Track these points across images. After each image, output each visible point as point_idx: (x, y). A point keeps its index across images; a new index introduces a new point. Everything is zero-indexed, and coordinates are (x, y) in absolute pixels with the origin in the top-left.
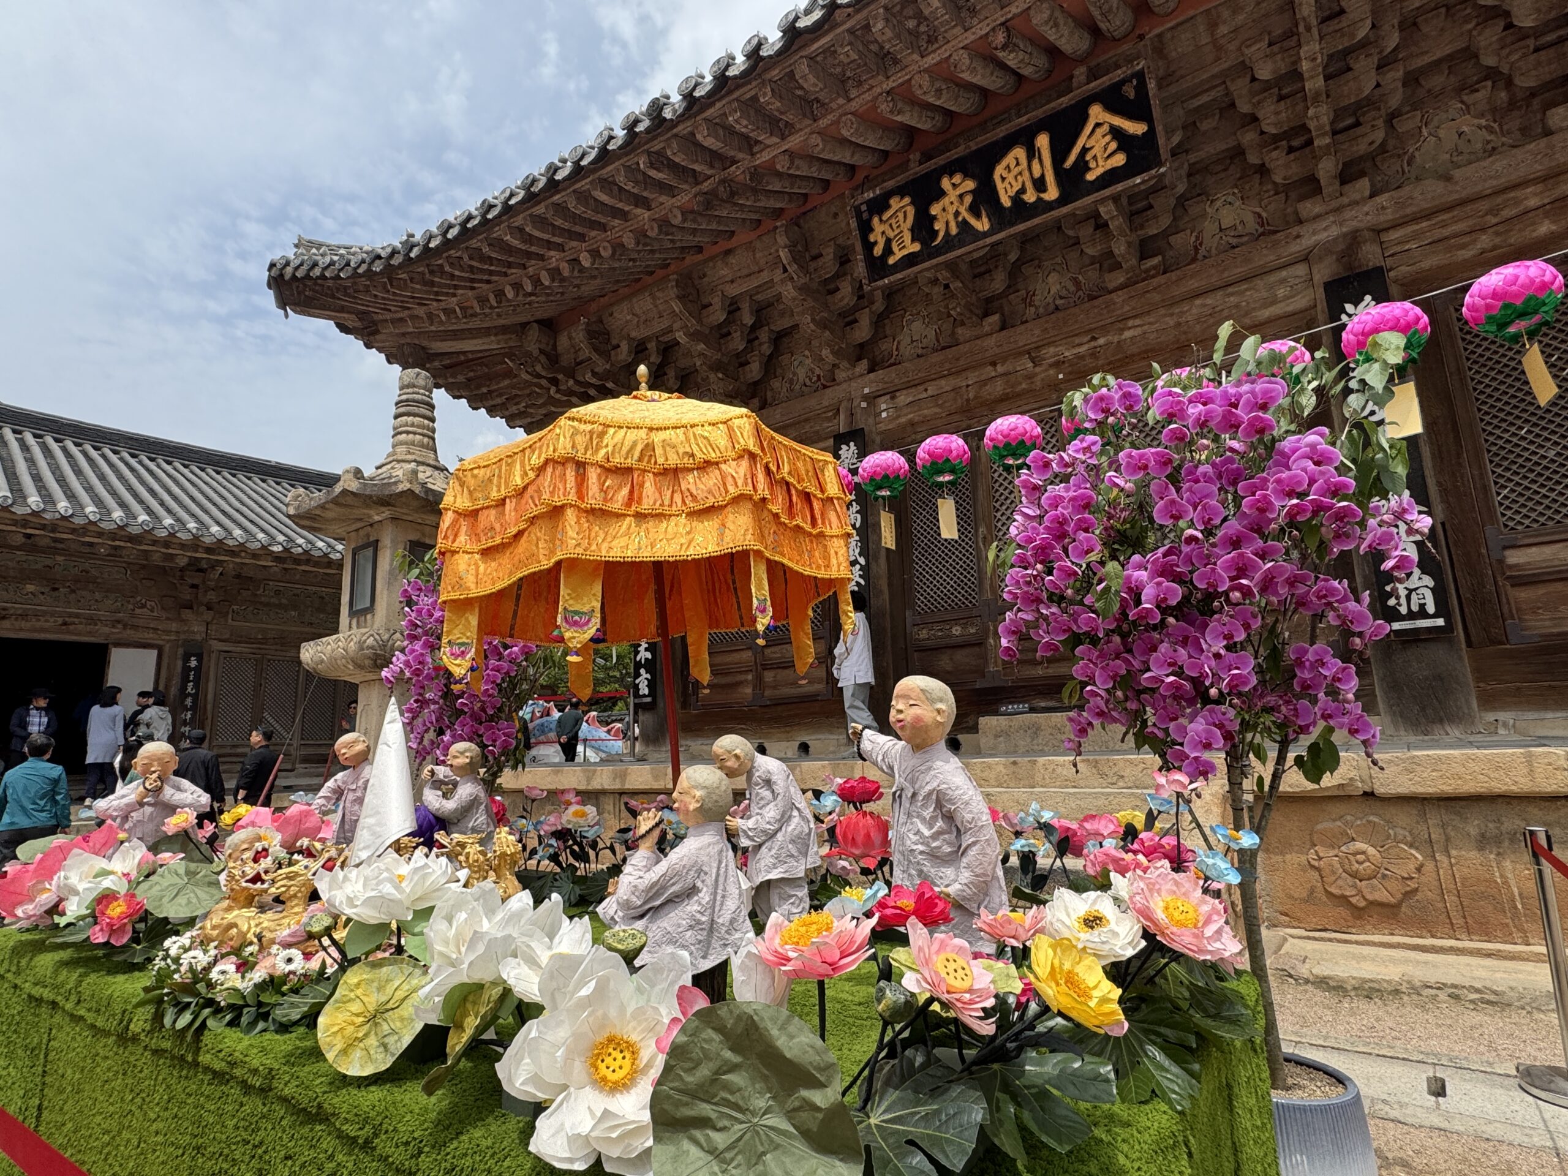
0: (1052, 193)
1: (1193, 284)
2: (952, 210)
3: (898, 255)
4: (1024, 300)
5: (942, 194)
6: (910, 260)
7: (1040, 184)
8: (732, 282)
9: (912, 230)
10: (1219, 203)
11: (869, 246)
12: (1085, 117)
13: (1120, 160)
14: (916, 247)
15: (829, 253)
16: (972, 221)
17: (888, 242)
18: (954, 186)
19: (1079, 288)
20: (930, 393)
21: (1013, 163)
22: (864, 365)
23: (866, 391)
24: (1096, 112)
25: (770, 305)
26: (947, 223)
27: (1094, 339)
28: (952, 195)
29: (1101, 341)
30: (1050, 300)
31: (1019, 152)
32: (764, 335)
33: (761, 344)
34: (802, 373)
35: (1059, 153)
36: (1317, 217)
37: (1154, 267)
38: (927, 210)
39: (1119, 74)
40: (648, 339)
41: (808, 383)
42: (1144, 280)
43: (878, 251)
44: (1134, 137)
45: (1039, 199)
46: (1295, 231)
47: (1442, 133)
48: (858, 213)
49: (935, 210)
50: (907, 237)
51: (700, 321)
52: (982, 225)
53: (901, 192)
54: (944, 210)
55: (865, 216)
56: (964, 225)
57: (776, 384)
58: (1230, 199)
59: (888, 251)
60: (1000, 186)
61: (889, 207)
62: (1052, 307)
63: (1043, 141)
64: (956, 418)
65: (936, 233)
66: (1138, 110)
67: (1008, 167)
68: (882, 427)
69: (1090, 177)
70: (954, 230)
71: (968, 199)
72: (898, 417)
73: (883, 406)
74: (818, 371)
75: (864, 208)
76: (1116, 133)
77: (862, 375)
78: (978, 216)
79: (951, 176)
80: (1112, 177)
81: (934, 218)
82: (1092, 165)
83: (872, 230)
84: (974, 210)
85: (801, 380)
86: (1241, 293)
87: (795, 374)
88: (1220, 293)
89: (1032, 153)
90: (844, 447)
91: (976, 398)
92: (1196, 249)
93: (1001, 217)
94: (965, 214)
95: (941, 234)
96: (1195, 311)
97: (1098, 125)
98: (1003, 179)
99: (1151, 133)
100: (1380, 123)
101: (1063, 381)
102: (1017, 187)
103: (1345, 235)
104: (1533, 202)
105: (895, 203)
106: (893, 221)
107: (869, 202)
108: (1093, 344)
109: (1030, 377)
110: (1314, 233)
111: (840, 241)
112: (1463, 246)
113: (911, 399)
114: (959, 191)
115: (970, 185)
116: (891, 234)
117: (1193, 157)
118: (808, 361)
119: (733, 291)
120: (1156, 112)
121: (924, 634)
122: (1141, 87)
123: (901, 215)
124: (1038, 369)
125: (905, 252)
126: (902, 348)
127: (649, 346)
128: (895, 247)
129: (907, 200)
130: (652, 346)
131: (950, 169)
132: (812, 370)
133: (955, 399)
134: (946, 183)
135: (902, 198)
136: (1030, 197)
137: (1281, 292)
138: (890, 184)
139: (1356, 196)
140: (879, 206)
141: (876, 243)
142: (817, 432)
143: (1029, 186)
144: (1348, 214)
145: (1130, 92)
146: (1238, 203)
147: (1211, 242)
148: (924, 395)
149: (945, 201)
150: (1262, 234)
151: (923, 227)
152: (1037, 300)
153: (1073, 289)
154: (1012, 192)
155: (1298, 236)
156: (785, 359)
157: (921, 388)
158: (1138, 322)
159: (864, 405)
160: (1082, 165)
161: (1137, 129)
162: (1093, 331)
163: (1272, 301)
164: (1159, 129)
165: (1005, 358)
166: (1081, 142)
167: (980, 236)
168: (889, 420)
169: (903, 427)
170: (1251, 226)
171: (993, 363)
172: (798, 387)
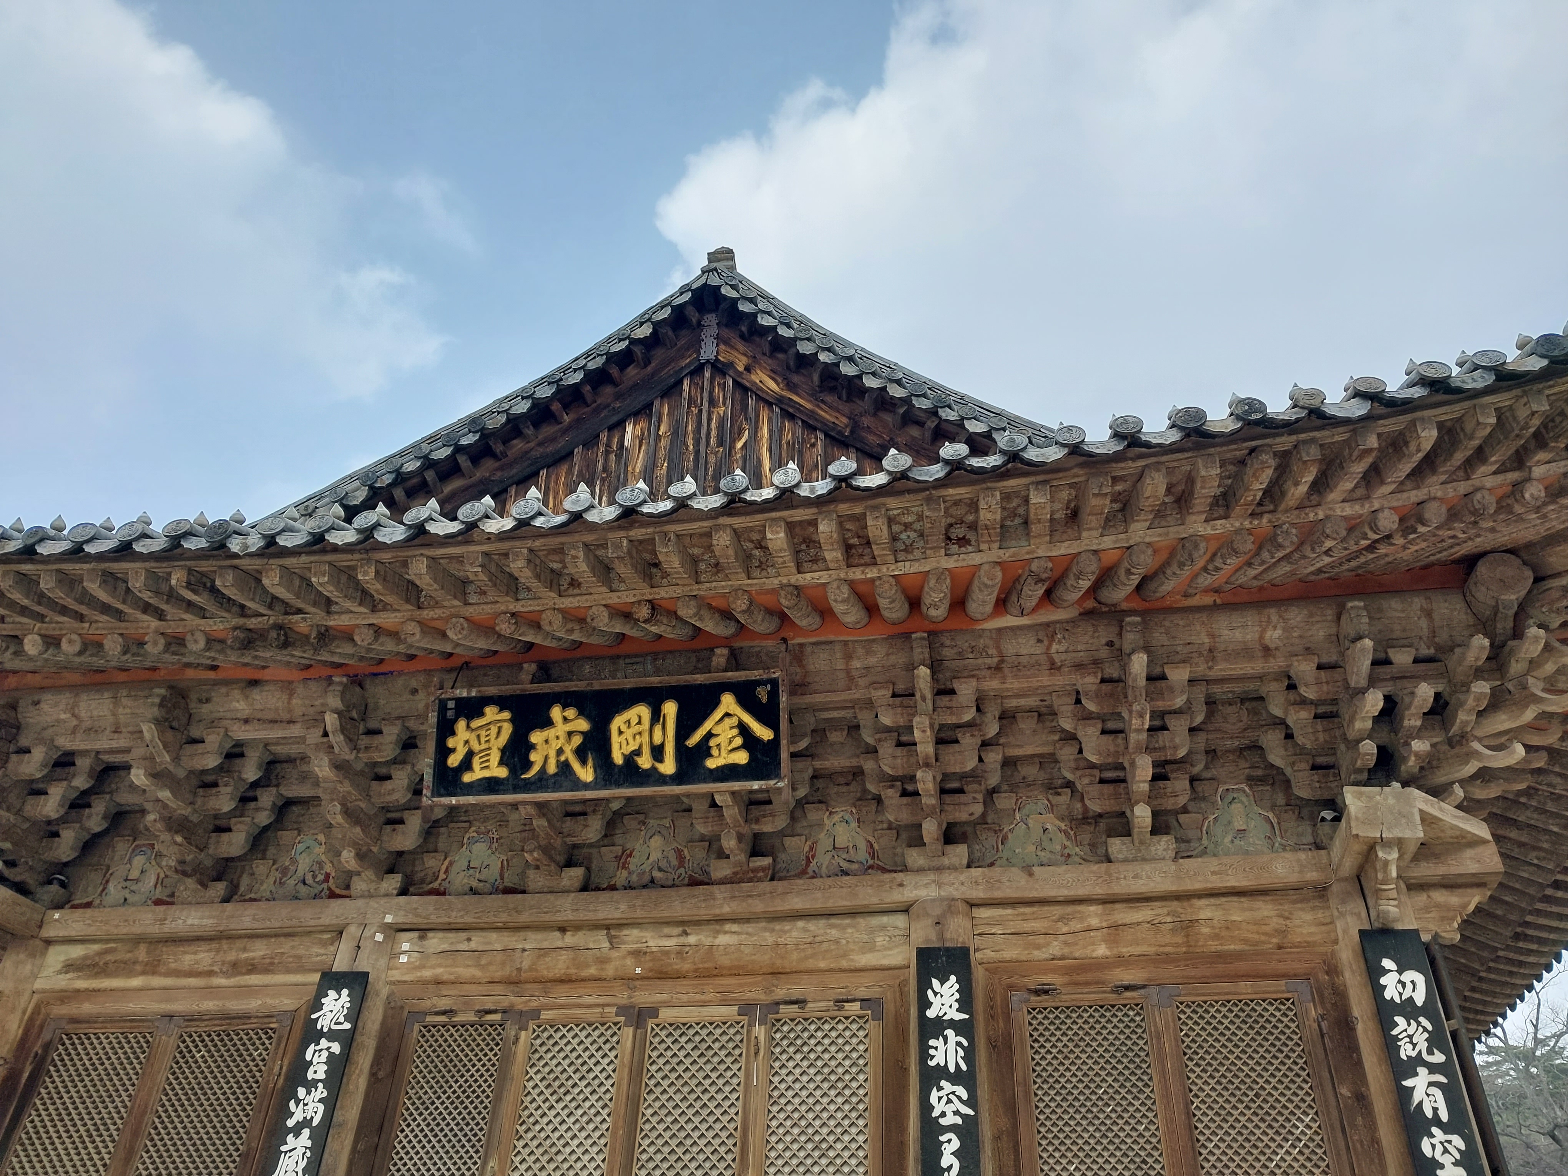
0: (668, 767)
1: (797, 903)
2: (555, 745)
3: (478, 774)
4: (618, 858)
5: (548, 723)
6: (491, 785)
7: (658, 752)
8: (246, 721)
9: (503, 751)
10: (836, 818)
11: (444, 752)
12: (716, 703)
13: (742, 758)
14: (502, 773)
15: (391, 734)
16: (576, 766)
17: (470, 754)
18: (565, 719)
19: (681, 864)
20: (473, 945)
21: (635, 720)
22: (394, 882)
23: (389, 919)
24: (728, 702)
25: (290, 760)
26: (546, 758)
27: (685, 933)
28: (561, 729)
29: (692, 939)
30: (646, 867)
31: (643, 711)
32: (267, 798)
33: (257, 809)
34: (304, 864)
35: (684, 728)
36: (920, 870)
37: (763, 869)
38: (526, 736)
39: (755, 675)
40: (84, 753)
41: (309, 880)
42: (750, 880)
43: (454, 761)
44: (758, 740)
45: (653, 768)
46: (900, 876)
47: (1031, 822)
48: (442, 707)
49: (536, 737)
50: (495, 757)
51: (176, 759)
52: (586, 774)
53: (502, 703)
54: (547, 741)
55: (450, 714)
56: (565, 768)
57: (260, 867)
58: (847, 817)
59: (466, 764)
60: (615, 739)
61: (481, 714)
62: (646, 879)
63: (670, 709)
64: (498, 989)
65: (528, 765)
66: (767, 716)
67: (628, 722)
68: (395, 975)
69: (711, 764)
70: (552, 769)
71: (577, 740)
72: (422, 967)
73: (406, 946)
74: (328, 868)
75: (451, 704)
76: (743, 729)
77: (387, 895)
78: (583, 762)
79: (565, 707)
80: (730, 772)
81: (532, 747)
82: (715, 752)
83: (453, 733)
84: (581, 753)
85: (300, 873)
86: (844, 928)
87: (294, 861)
88: (822, 922)
89: (656, 716)
90: (332, 994)
91: (531, 969)
92: (808, 862)
93: (609, 773)
94: (569, 755)
95: (535, 769)
96: (795, 934)
97: (727, 715)
98: (621, 733)
99: (775, 742)
100: (980, 797)
101: (641, 978)
102: (633, 747)
103: (942, 899)
104: (1095, 922)
105: (491, 713)
106: (483, 733)
107: (459, 701)
108: (683, 940)
109: (603, 961)
110: (916, 887)
111: (412, 724)
112: (1038, 947)
113: (446, 947)
114: (569, 727)
115: (583, 725)
116: (476, 747)
117: (818, 764)
118: (319, 850)
119: (241, 733)
120: (784, 725)
122: (774, 695)
123: (494, 730)
124: (615, 954)
125: (487, 774)
126: (455, 869)
127: (79, 762)
128: (476, 762)
129: (506, 715)
130: (84, 764)
131: (567, 700)
132: (320, 864)
133: (503, 964)
134: (556, 713)
135: (501, 710)
136: (645, 762)
137: (880, 940)
138: (492, 691)
139: (955, 861)
140: (471, 709)
141: (453, 750)
142: (299, 957)
143: (646, 750)
144: (947, 877)
145: (762, 693)
146: (854, 824)
147: (823, 860)
148: (464, 946)
149: (550, 733)
150: (871, 867)
151: (517, 752)
152: (633, 863)
153: (675, 862)
154: (628, 750)
155: (901, 885)
156: (286, 836)
157: (463, 935)
158: (735, 927)
159: (379, 937)
160: (704, 749)
161: (764, 733)
162: (685, 925)
163: (870, 947)
164: (784, 742)
165: (578, 927)
166: (708, 725)
167: (579, 785)
168: (410, 967)
169: (425, 983)
170: (862, 855)
171: (563, 930)
172: (292, 882)
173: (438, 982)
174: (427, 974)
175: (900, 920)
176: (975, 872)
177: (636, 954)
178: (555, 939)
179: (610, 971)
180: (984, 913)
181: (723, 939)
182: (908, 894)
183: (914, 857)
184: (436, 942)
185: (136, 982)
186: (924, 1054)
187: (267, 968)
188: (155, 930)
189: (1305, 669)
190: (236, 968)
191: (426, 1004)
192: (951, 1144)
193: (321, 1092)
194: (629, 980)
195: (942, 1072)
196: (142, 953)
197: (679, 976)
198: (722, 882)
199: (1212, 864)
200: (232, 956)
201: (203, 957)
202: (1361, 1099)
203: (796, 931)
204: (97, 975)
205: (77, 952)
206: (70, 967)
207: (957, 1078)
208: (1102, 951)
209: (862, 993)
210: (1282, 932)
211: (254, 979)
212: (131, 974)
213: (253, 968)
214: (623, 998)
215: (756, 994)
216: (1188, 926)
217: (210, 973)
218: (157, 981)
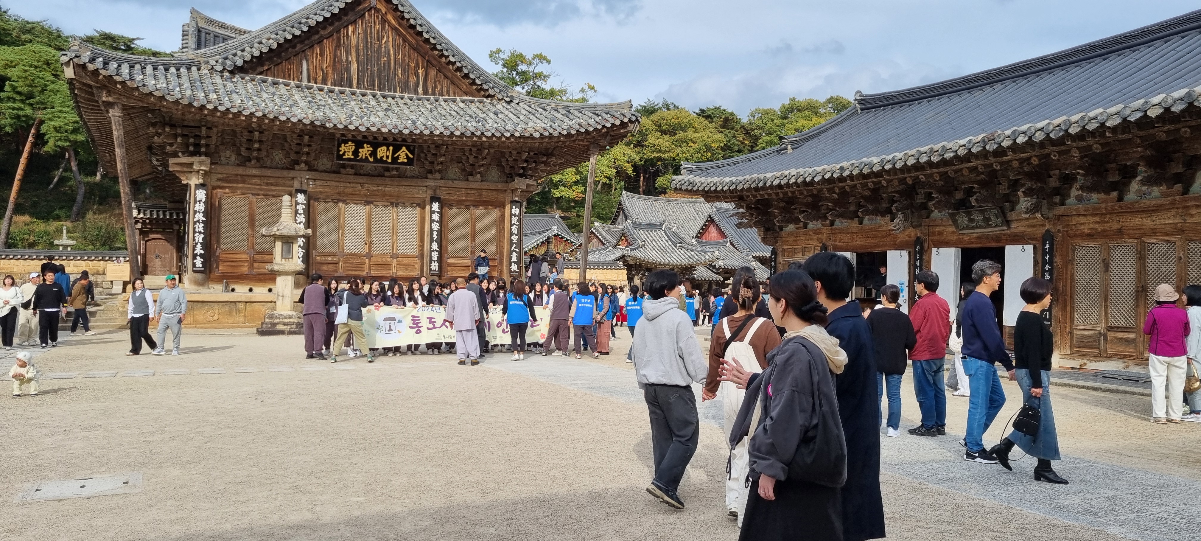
0: (390, 160)
2: (365, 152)
3: (346, 156)
5: (363, 148)
6: (349, 159)
7: (387, 157)
9: (352, 152)
11: (339, 151)
12: (401, 148)
13: (406, 161)
14: (352, 157)
16: (369, 158)
17: (345, 152)
18: (367, 147)
19: (376, 170)
20: (328, 184)
21: (383, 150)
22: (306, 167)
23: (308, 177)
24: (404, 148)
26: (362, 155)
28: (366, 149)
29: (380, 188)
31: (385, 148)
34: (277, 158)
35: (394, 153)
36: (431, 179)
37: (396, 175)
38: (358, 149)
39: (411, 144)
41: (280, 163)
43: (341, 153)
44: (409, 157)
45: (387, 161)
46: (427, 180)
47: (454, 171)
49: (360, 150)
50: (351, 154)
52: (371, 160)
53: (353, 142)
55: (340, 142)
56: (367, 158)
59: (344, 154)
60: (378, 153)
61: (348, 143)
63: (391, 148)
65: (358, 156)
66: (412, 152)
67: (381, 150)
69: (399, 161)
70: (364, 157)
71: (370, 152)
72: (316, 188)
73: (311, 183)
74: (285, 161)
76: (406, 154)
77: (305, 170)
78: (371, 157)
79: (367, 145)
80: (403, 163)
81: (359, 152)
82: (400, 159)
83: (341, 147)
84: (370, 155)
85: (277, 161)
86: (413, 189)
87: (274, 157)
88: (409, 187)
89: (388, 150)
90: (299, 194)
93: (376, 160)
94: (368, 155)
95: (360, 157)
98: (380, 152)
99: (413, 158)
102: (382, 155)
103: (435, 185)
105: (350, 143)
106: (348, 148)
107: (342, 139)
108: (378, 188)
109: (360, 190)
110: (430, 182)
113: (321, 184)
114: (368, 149)
115: (371, 149)
116: (346, 150)
120: (416, 155)
121: (318, 258)
122: (414, 149)
123: (350, 147)
124: (363, 189)
125: (348, 157)
126: (319, 164)
128: (346, 154)
133: (336, 189)
134: (365, 145)
136: (385, 159)
137: (422, 192)
139: (438, 177)
140: (346, 142)
141: (341, 151)
143: (385, 156)
144: (436, 181)
145: (412, 148)
147: (409, 173)
148: (326, 184)
149: (364, 150)
150: (419, 177)
151: (356, 153)
155: (427, 182)
157: (326, 182)
158: (390, 186)
159: (306, 181)
160: (398, 158)
161: (411, 156)
162: (378, 185)
163: (418, 193)
164: (415, 159)
165: (353, 183)
166: (399, 153)
167: (370, 162)
168: (313, 188)
169: (317, 192)
170: (417, 173)
171: (350, 183)
172: (275, 163)
173: (320, 192)
174: (318, 190)
175: (425, 188)
176: (442, 181)
177: (368, 190)
178: (348, 185)
179: (362, 193)
180: (442, 189)
181: (387, 189)
182: (428, 184)
183: (429, 176)
184: (318, 183)
185: (240, 185)
186: (431, 217)
187: (276, 185)
188: (244, 173)
189: (515, 153)
190: (267, 184)
191: (318, 196)
192: (435, 233)
193: (303, 216)
194: (366, 196)
195: (434, 220)
196: (239, 178)
197: (377, 195)
198: (387, 177)
199: (488, 184)
200: (265, 181)
201: (258, 181)
202: (503, 228)
203: (402, 189)
204: (228, 183)
205: (220, 176)
206: (219, 180)
207: (437, 222)
208: (464, 198)
209: (416, 202)
210: (497, 198)
211: (273, 188)
212: (238, 183)
213: (272, 185)
214: (365, 199)
215: (394, 201)
216: (480, 195)
217: (261, 185)
218: (246, 186)
